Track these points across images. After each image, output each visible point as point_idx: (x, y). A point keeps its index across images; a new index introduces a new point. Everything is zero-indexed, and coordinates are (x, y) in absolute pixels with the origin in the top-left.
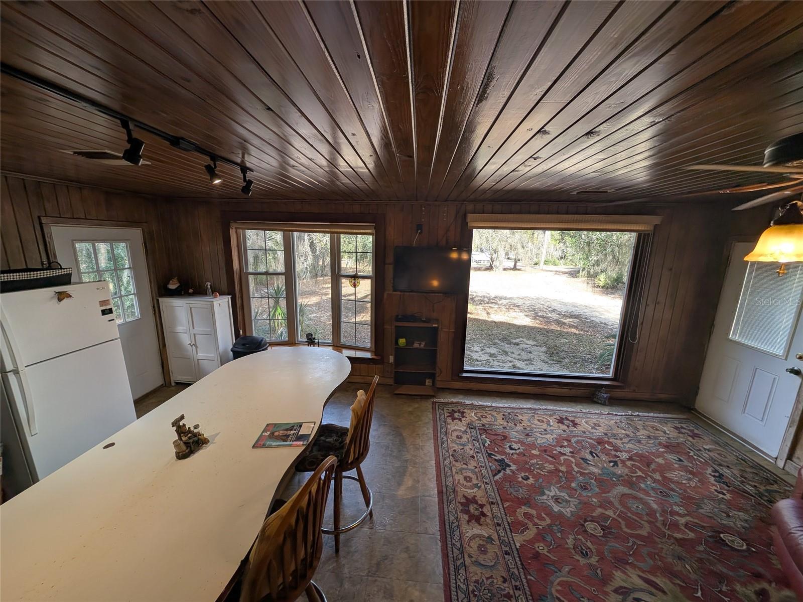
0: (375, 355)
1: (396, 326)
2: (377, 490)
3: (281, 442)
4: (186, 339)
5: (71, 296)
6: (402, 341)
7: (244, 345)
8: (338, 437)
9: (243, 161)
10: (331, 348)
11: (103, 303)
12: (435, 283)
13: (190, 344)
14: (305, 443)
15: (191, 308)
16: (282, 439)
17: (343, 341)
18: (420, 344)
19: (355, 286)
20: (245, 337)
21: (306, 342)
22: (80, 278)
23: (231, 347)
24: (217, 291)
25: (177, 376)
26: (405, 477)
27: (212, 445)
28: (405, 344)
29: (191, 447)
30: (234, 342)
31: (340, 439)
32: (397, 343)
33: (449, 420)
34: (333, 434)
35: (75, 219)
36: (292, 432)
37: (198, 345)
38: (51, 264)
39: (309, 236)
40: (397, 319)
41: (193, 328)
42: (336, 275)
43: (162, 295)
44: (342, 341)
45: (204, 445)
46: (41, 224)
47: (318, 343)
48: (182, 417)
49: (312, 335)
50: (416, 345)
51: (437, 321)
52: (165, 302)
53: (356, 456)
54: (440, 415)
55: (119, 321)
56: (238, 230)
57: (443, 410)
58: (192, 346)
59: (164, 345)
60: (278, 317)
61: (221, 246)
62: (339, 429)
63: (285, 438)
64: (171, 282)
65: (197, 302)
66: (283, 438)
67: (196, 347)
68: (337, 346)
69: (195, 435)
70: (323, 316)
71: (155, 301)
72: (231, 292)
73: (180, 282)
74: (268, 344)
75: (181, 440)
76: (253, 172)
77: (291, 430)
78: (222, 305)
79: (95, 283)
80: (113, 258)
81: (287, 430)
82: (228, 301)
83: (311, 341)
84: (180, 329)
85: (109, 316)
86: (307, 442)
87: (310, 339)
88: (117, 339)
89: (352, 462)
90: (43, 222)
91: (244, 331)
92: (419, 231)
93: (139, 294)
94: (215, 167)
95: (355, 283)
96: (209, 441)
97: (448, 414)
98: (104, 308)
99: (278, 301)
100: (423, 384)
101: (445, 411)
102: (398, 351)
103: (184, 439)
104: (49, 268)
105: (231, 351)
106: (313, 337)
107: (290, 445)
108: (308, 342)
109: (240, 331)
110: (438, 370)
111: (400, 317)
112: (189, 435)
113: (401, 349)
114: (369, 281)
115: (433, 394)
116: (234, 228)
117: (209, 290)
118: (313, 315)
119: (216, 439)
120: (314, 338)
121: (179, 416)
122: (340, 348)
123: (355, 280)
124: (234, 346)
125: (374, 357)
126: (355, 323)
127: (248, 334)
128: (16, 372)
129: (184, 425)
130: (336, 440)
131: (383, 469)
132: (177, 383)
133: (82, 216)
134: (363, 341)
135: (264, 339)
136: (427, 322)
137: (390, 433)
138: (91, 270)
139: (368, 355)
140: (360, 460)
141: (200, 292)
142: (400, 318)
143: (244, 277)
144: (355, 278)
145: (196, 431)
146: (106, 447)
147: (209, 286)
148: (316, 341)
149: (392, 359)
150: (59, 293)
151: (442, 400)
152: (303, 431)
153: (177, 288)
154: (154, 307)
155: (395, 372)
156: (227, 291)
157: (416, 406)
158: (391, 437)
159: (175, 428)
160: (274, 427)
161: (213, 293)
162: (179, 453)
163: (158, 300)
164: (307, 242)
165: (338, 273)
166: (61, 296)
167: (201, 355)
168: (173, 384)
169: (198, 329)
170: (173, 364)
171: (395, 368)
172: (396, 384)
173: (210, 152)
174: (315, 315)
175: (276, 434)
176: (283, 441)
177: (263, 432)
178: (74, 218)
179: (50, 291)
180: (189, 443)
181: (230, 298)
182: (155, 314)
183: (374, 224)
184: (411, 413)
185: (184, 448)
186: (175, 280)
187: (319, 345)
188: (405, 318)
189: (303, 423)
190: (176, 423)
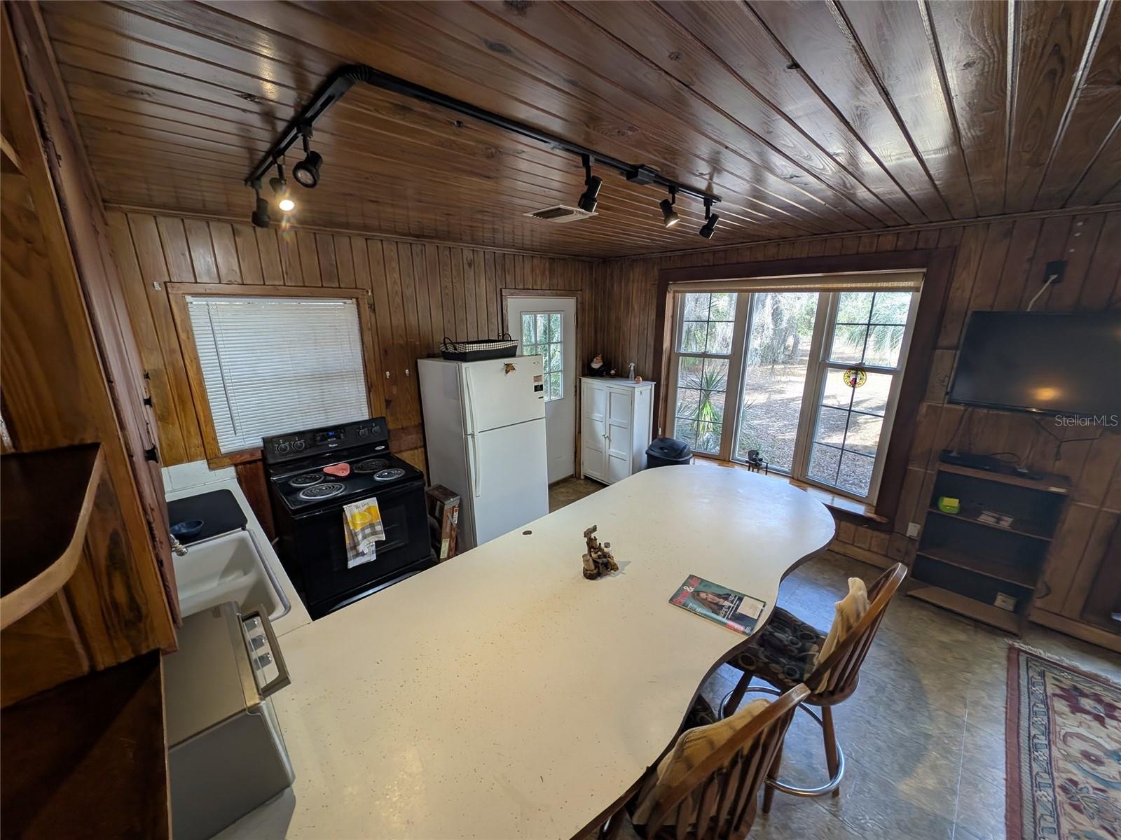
0: (875, 513)
1: (940, 472)
2: (851, 754)
3: (708, 611)
4: (600, 429)
5: (514, 369)
6: (950, 504)
7: (661, 448)
8: (796, 637)
9: (710, 187)
10: (787, 481)
11: (537, 378)
12: (1047, 394)
13: (604, 435)
14: (748, 631)
15: (610, 393)
16: (711, 608)
17: (812, 473)
18: (998, 520)
19: (854, 384)
20: (664, 440)
21: (747, 462)
22: (522, 351)
23: (647, 449)
24: (641, 375)
25: (588, 469)
26: (920, 765)
27: (621, 575)
28: (955, 511)
29: (599, 568)
30: (650, 443)
31: (800, 644)
32: (935, 503)
33: (1061, 705)
34: (787, 629)
35: (526, 290)
36: (727, 603)
37: (611, 438)
38: (504, 337)
39: (773, 299)
40: (945, 457)
41: (610, 417)
42: (819, 364)
43: (584, 375)
44: (810, 474)
45: (612, 571)
46: (501, 295)
47: (767, 467)
48: (595, 529)
49: (758, 454)
50: (986, 518)
51: (1065, 480)
52: (588, 383)
53: (831, 688)
54: (1031, 683)
55: (546, 399)
56: (677, 294)
57: (1043, 675)
58: (605, 438)
59: (580, 432)
60: (704, 418)
61: (653, 316)
62: (799, 626)
63: (716, 608)
64: (595, 360)
65: (617, 386)
66: (713, 606)
67: (610, 441)
68: (798, 480)
69: (605, 555)
70: (773, 426)
71: (578, 381)
72: (656, 378)
73: (603, 362)
74: (692, 455)
75: (591, 556)
76: (720, 201)
77: (726, 599)
78: (643, 393)
79: (533, 357)
80: (548, 331)
81: (719, 596)
82: (651, 389)
83: (755, 463)
84: (597, 416)
85: (539, 393)
86: (752, 630)
87: (754, 460)
88: (542, 418)
89: (821, 695)
90: (503, 294)
91: (664, 431)
92: (1053, 277)
93: (565, 371)
94: (674, 202)
95: (856, 379)
96: (618, 569)
97: (1058, 692)
98: (536, 384)
99: (708, 395)
100: (991, 601)
101: (1049, 681)
102: (934, 519)
103: (593, 555)
104: (503, 340)
105: (646, 453)
106: (760, 457)
107: (724, 624)
108: (750, 463)
109: (658, 430)
110: (1039, 585)
111: (954, 454)
112: (599, 553)
113: (946, 517)
114: (888, 379)
115: (1014, 630)
116: (672, 292)
117: (632, 373)
118: (755, 421)
119: (626, 568)
120: (761, 460)
121: (591, 526)
122: (805, 485)
123: (856, 374)
124: (650, 448)
125: (872, 515)
126: (843, 450)
127: (667, 436)
128: (473, 435)
129: (596, 539)
130: (793, 643)
131: (869, 722)
132: (586, 478)
133: (531, 288)
134: (845, 480)
135: (688, 447)
136: (1032, 478)
137: (891, 665)
138: (528, 343)
139: (859, 509)
140: (835, 697)
141: (622, 374)
142: (953, 457)
143: (674, 356)
144: (858, 370)
145: (606, 550)
146: (525, 533)
147: (632, 368)
148: (764, 464)
149: (913, 530)
150: (507, 365)
151: (1039, 652)
152: (744, 609)
153: (600, 367)
154: (576, 387)
155: (918, 555)
156: (650, 376)
157: (963, 637)
158: (892, 674)
159: (586, 539)
160: (700, 584)
161: (635, 378)
162: (587, 570)
163: (580, 379)
164: (768, 310)
165: (823, 360)
166: (509, 368)
167: (613, 451)
168: (582, 477)
169: (615, 419)
170: (585, 455)
171: (919, 550)
172: (914, 577)
173: (669, 181)
174: (758, 422)
175: (703, 595)
176: (713, 612)
177: (684, 585)
178: (524, 289)
179: (500, 363)
180: (598, 563)
181: (653, 386)
182: (576, 395)
183: (924, 270)
184: (943, 646)
185: (592, 567)
186: (599, 358)
187: (767, 472)
188: (967, 459)
189: (745, 595)
190: (588, 534)
